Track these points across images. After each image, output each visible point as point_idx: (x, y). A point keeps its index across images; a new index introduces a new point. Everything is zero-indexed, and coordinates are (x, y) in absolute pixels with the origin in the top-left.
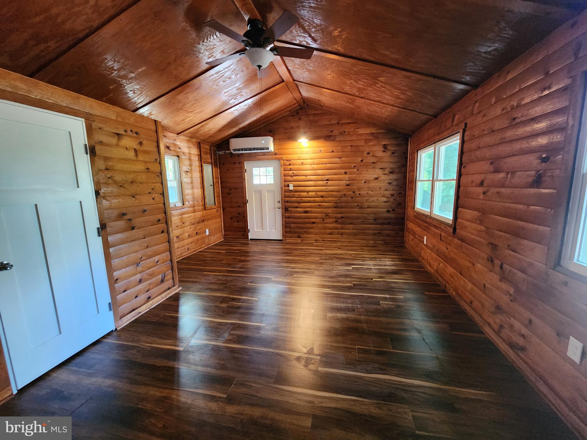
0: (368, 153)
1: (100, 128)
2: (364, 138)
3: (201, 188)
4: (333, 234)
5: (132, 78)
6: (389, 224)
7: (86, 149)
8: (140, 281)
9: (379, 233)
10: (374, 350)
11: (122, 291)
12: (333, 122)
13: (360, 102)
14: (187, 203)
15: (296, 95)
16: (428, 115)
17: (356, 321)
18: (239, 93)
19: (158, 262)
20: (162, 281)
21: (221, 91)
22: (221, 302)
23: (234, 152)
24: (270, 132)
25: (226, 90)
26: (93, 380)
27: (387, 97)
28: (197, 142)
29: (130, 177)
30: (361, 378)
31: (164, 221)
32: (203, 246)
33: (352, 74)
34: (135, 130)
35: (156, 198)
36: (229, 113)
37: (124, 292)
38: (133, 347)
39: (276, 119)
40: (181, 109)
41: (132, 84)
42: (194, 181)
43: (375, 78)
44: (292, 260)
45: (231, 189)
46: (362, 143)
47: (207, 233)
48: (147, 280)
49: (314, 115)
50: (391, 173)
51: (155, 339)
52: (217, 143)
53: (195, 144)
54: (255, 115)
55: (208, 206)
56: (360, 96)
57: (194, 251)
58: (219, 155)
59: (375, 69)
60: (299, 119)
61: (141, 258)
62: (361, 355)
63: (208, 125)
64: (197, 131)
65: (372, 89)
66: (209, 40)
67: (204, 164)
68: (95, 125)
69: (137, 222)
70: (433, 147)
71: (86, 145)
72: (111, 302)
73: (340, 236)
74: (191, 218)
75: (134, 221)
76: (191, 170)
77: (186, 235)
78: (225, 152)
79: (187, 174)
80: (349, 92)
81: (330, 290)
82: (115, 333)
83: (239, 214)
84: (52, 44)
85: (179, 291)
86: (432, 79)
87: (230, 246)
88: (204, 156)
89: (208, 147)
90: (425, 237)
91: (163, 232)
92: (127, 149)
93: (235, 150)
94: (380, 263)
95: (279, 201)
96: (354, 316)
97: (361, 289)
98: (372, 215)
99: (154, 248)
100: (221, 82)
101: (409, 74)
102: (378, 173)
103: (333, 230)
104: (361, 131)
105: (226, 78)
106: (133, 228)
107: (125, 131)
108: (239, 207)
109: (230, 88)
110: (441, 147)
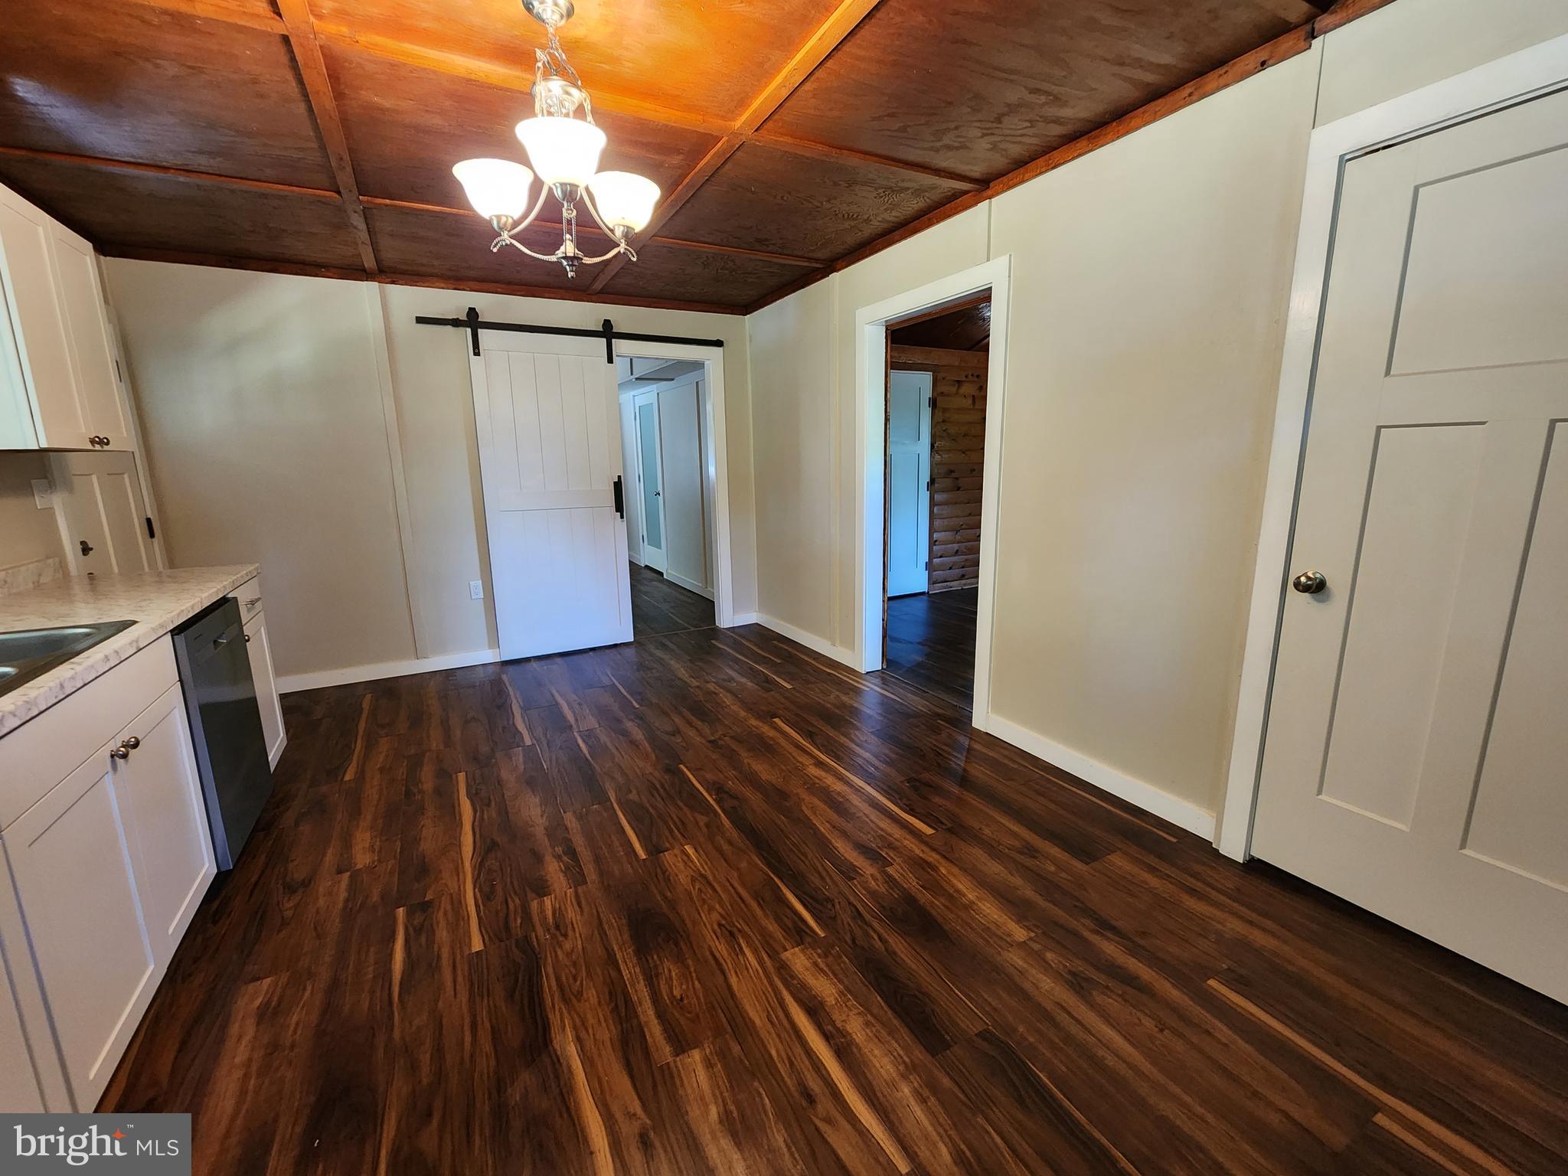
1: (945, 378)
7: (930, 402)
8: (958, 552)
29: (965, 429)
37: (940, 557)
38: (940, 604)
61: (962, 525)
68: (940, 376)
69: (964, 482)
71: (930, 398)
72: (928, 562)
75: (961, 481)
82: (926, 595)
92: (965, 396)
106: (959, 489)
107: (967, 376)
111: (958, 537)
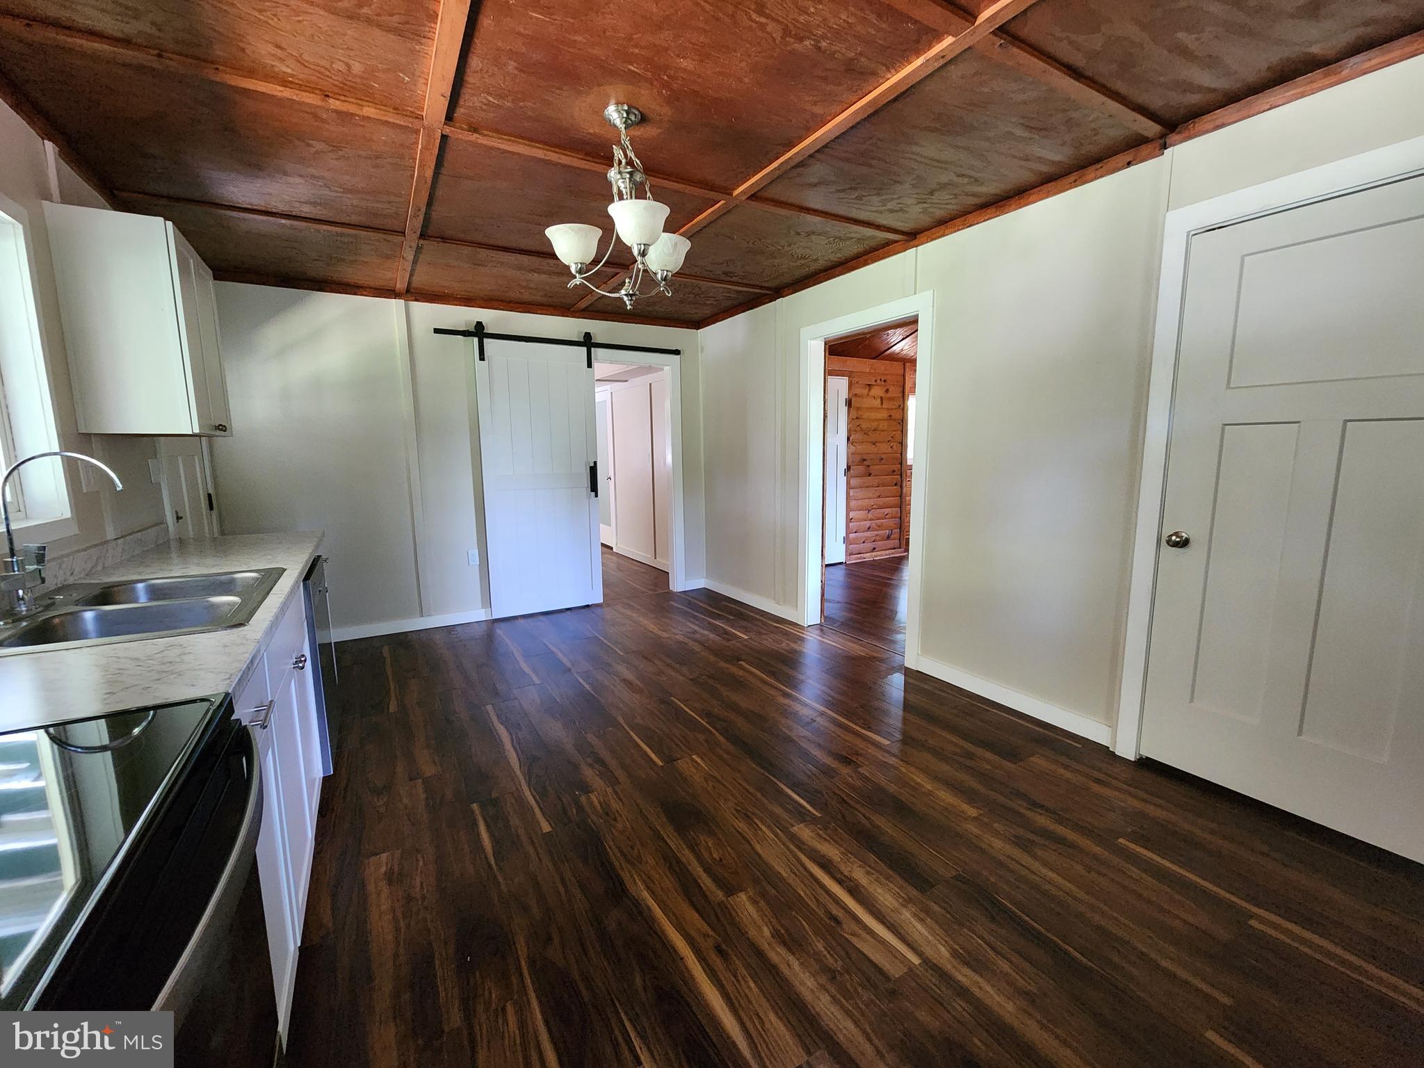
1: (858, 382)
7: (846, 402)
8: (869, 528)
19: (887, 514)
20: (888, 538)
29: (875, 425)
31: (899, 473)
34: (883, 378)
35: (894, 447)
37: (855, 533)
48: (875, 530)
51: (879, 572)
61: (873, 506)
68: (855, 380)
69: (874, 469)
71: (846, 399)
72: (845, 537)
75: (871, 468)
82: (845, 565)
91: (896, 485)
92: (874, 397)
106: (870, 475)
107: (876, 381)
111: (870, 516)
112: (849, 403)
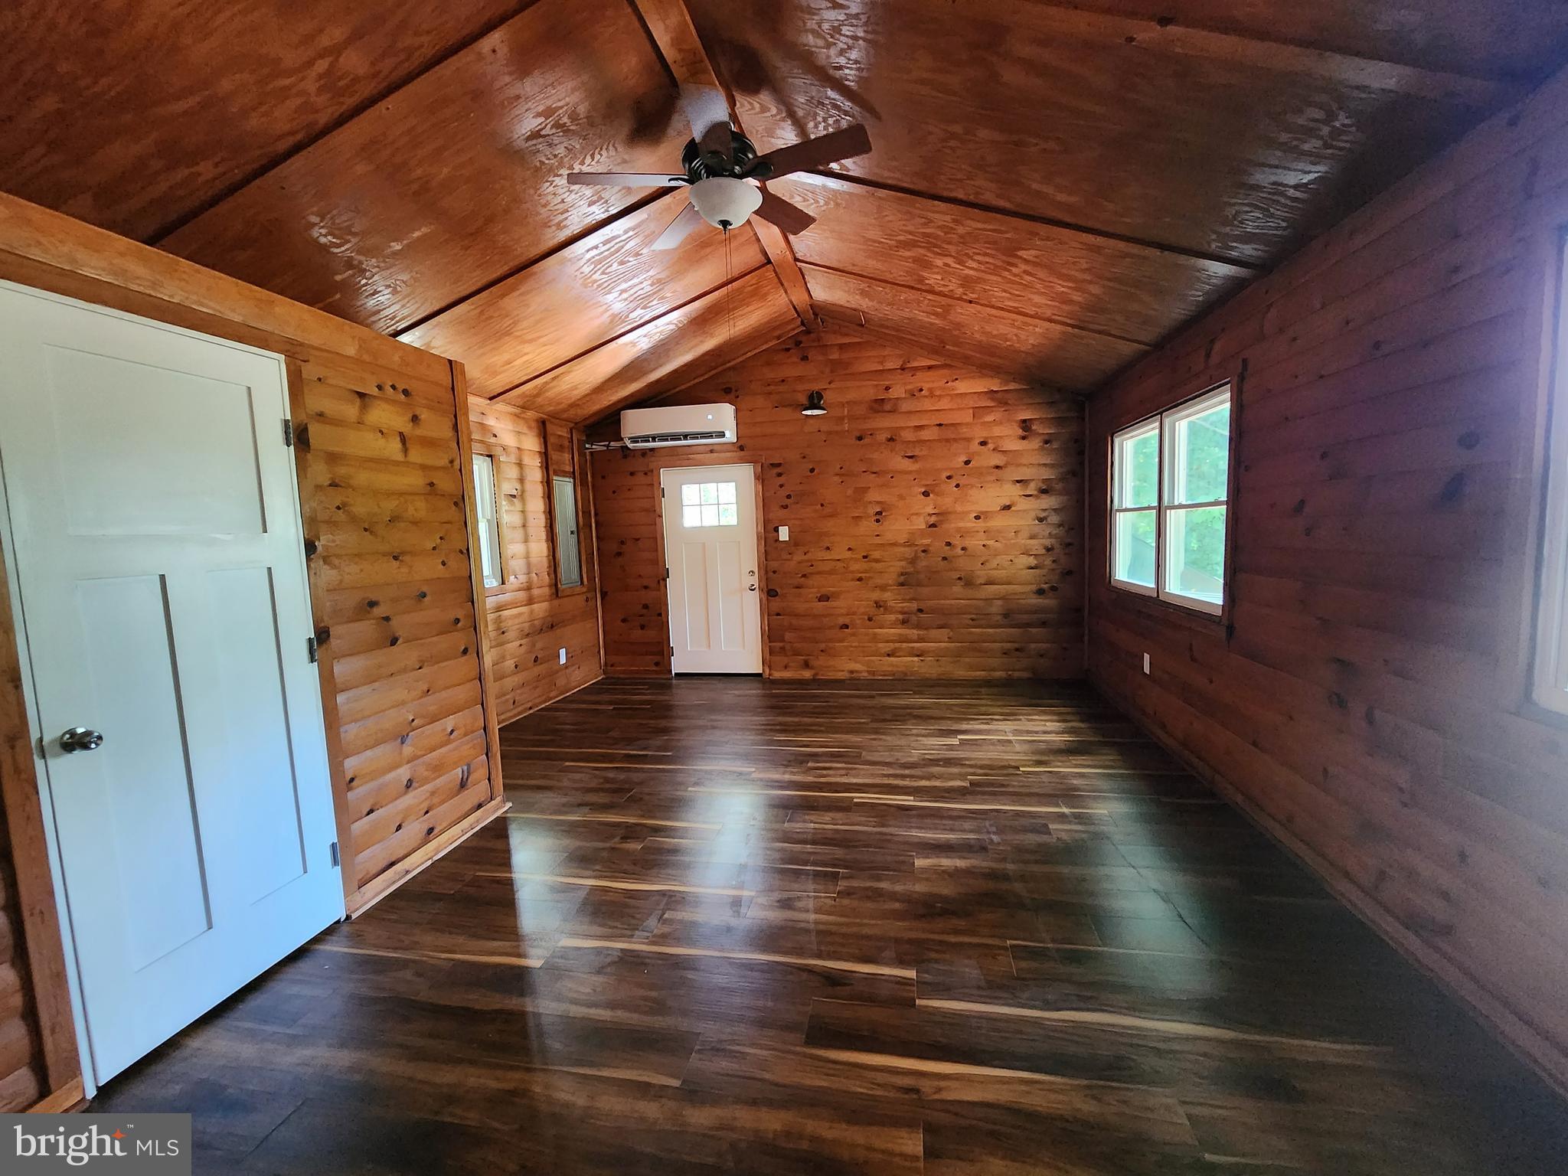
0: (983, 443)
1: (320, 379)
2: (972, 404)
3: (547, 541)
4: (897, 654)
5: (395, 254)
6: (1044, 624)
7: (287, 433)
8: (409, 784)
9: (1017, 650)
10: (1058, 950)
11: (365, 813)
12: (890, 365)
13: (963, 313)
14: (512, 578)
15: (798, 297)
16: (1139, 342)
17: (992, 875)
18: (654, 293)
19: (452, 731)
20: (463, 785)
21: (613, 288)
22: (625, 838)
23: (631, 446)
24: (725, 392)
25: (624, 286)
26: (304, 1053)
27: (1037, 299)
28: (537, 421)
29: (390, 505)
30: (1036, 1023)
31: (470, 623)
32: (552, 694)
33: (949, 243)
34: (401, 387)
36: (626, 344)
37: (368, 814)
38: (405, 964)
39: (741, 359)
40: (508, 333)
41: (392, 270)
42: (531, 522)
43: (1010, 252)
44: (799, 724)
45: (622, 543)
46: (966, 417)
47: (563, 660)
48: (426, 781)
49: (841, 347)
50: (1044, 491)
51: (461, 940)
52: (588, 422)
53: (534, 424)
54: (692, 348)
55: (564, 587)
56: (965, 297)
57: (530, 708)
58: (591, 453)
59: (1010, 229)
60: (802, 359)
61: (413, 720)
62: (1024, 964)
63: (572, 375)
64: (540, 392)
65: (1000, 279)
66: (596, 160)
67: (555, 478)
68: (310, 371)
69: (401, 625)
70: (1157, 424)
71: (286, 422)
72: (336, 841)
73: (916, 659)
74: (521, 620)
75: (394, 622)
76: (523, 491)
77: (510, 664)
78: (608, 446)
79: (512, 504)
80: (937, 289)
81: (912, 798)
82: (345, 929)
83: (646, 606)
84: (206, 170)
85: (506, 812)
86: (1158, 252)
87: (624, 693)
88: (554, 456)
89: (564, 432)
90: (1147, 657)
91: (465, 652)
92: (381, 431)
93: (634, 440)
94: (1030, 726)
95: (752, 572)
96: (985, 864)
97: (994, 794)
98: (999, 602)
99: (444, 694)
100: (615, 265)
101: (1100, 240)
102: (1010, 492)
103: (897, 645)
104: (963, 387)
105: (629, 253)
106: (394, 642)
107: (380, 387)
108: (646, 587)
109: (636, 281)
110: (1177, 424)
111: (407, 750)
112: (298, 436)
